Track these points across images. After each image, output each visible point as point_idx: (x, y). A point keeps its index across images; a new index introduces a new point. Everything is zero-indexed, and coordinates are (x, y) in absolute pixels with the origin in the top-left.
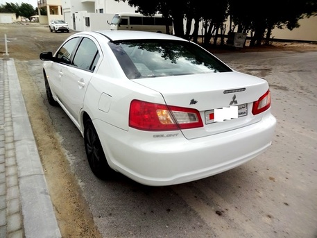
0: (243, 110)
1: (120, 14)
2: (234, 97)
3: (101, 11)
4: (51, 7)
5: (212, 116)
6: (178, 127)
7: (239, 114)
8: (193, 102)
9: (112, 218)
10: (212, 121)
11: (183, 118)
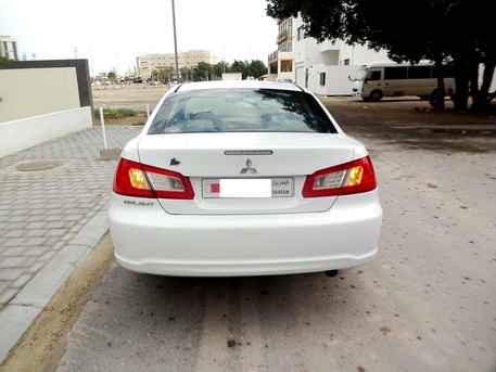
0: (283, 188)
1: (369, 64)
2: (248, 162)
3: (347, 62)
4: (282, 62)
5: (216, 188)
6: (153, 194)
7: (274, 192)
8: (174, 162)
9: (105, 307)
10: (215, 194)
11: (161, 183)
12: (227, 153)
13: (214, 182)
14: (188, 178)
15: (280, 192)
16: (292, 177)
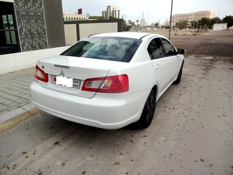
2: (62, 71)
6: (38, 78)
12: (55, 66)
13: (55, 77)
14: (47, 74)
15: (75, 86)
16: (80, 80)
